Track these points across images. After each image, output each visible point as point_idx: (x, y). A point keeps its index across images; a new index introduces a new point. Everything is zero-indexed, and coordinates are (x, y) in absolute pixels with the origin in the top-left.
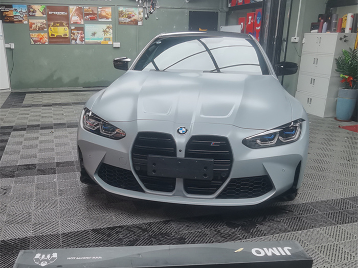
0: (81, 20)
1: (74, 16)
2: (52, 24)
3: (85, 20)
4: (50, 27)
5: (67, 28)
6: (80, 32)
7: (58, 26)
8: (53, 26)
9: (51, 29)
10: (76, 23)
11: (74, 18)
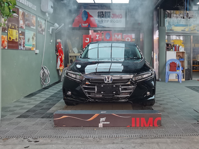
0: (24, 25)
1: (21, 20)
2: (10, 25)
3: (26, 26)
4: (9, 29)
5: (17, 31)
6: (23, 37)
7: (13, 29)
8: (11, 28)
9: (9, 31)
10: (22, 27)
11: (21, 22)
